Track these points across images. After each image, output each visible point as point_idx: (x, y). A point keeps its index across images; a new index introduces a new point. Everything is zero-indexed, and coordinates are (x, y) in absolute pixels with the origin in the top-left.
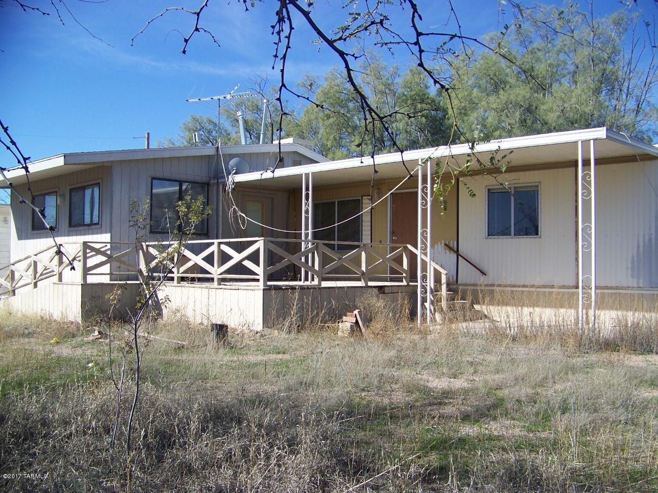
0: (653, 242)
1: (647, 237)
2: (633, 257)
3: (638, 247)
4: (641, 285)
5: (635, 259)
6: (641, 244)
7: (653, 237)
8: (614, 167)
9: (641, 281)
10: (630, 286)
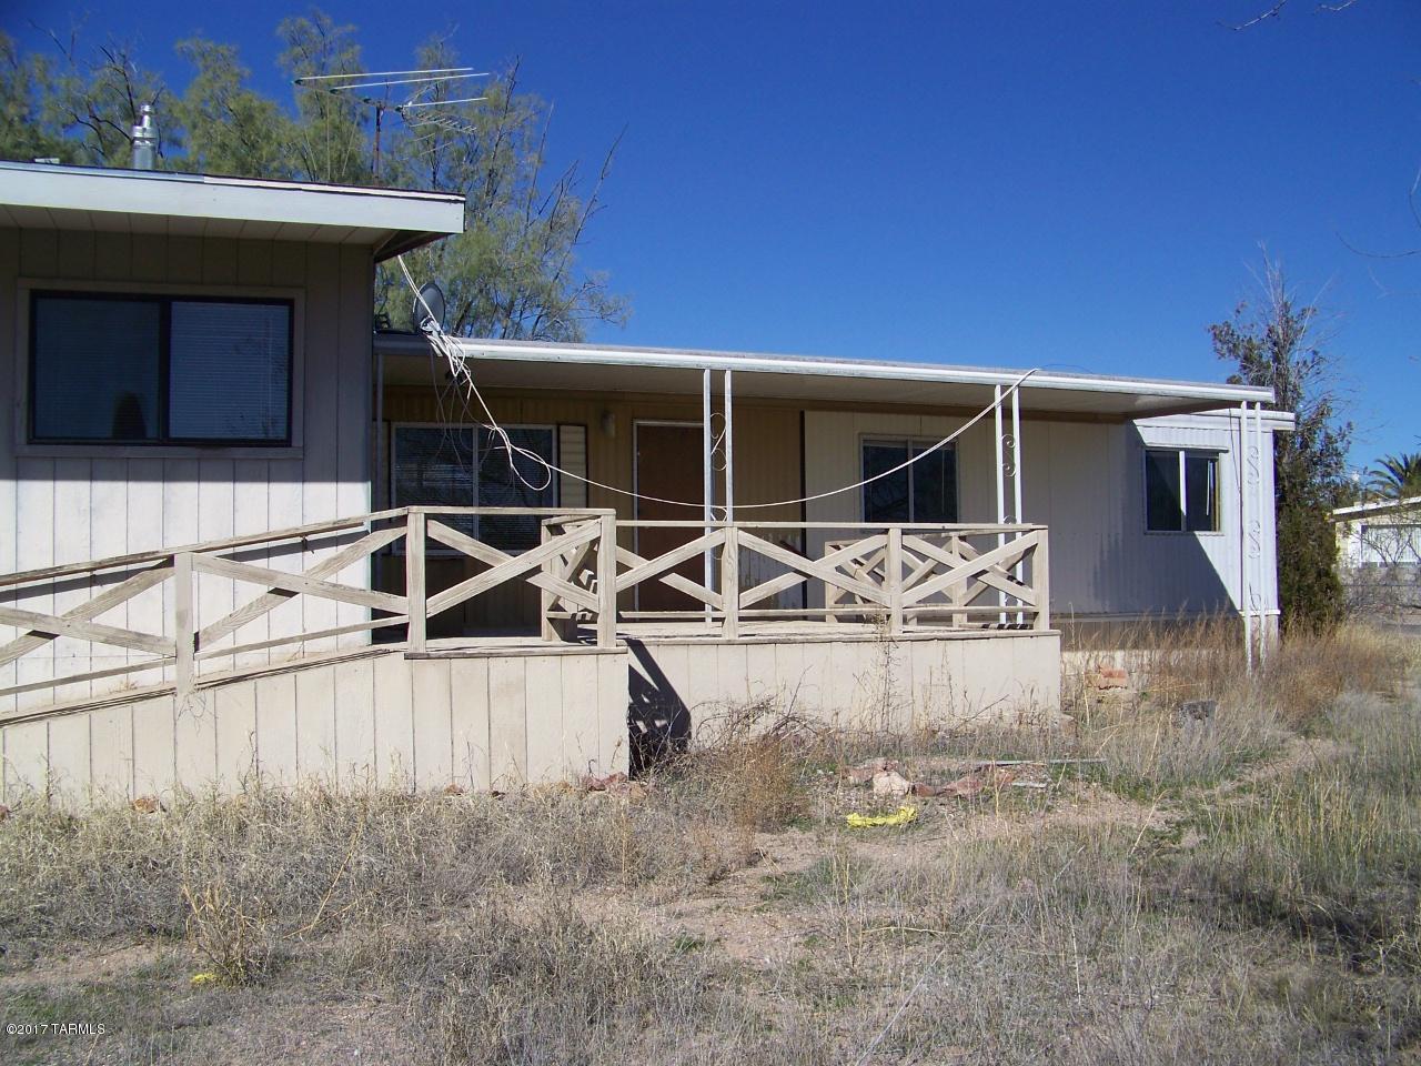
0: (1120, 543)
1: (1113, 539)
2: (1095, 567)
3: (1102, 553)
4: (1107, 610)
5: (1098, 570)
6: (1106, 548)
7: (1120, 537)
8: (1069, 426)
9: (1107, 603)
10: (1095, 611)
